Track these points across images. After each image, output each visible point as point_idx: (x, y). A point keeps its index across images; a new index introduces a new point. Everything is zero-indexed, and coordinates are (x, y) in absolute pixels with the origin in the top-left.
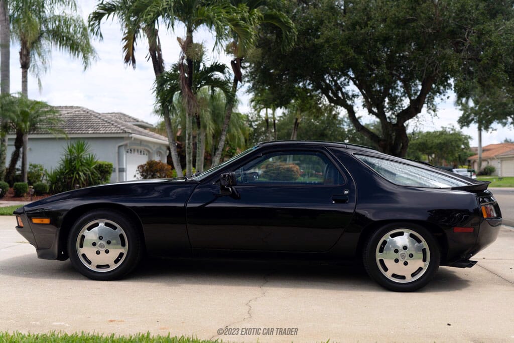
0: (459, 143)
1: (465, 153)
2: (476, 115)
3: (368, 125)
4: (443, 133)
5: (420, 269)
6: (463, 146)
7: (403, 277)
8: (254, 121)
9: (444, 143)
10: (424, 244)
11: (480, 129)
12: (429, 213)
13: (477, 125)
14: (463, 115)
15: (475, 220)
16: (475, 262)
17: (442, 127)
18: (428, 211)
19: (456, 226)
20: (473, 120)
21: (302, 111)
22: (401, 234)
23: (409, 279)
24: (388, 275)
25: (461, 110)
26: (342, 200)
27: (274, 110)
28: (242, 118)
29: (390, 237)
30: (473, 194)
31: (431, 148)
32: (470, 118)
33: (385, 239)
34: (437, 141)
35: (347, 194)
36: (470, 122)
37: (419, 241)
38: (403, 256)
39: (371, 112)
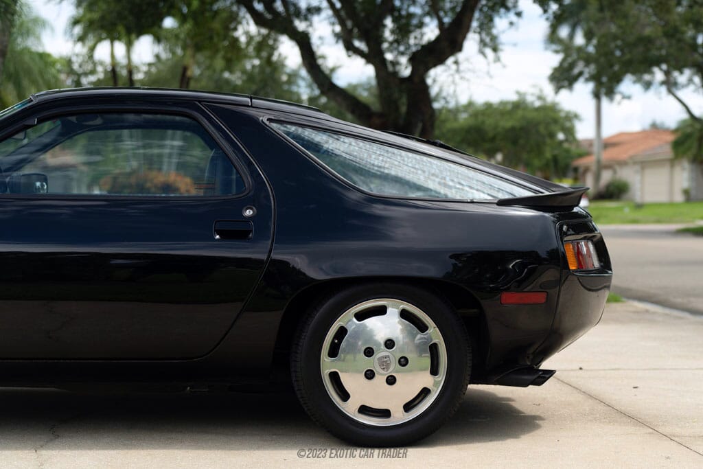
0: (553, 127)
1: (567, 151)
2: (587, 63)
3: (355, 87)
4: (519, 106)
5: (425, 392)
6: (561, 136)
7: (386, 413)
8: (86, 74)
9: (522, 129)
10: (434, 334)
11: (597, 95)
12: (453, 261)
13: (591, 86)
14: (561, 63)
15: (550, 275)
16: (550, 373)
17: (518, 93)
18: (451, 257)
19: (507, 290)
20: (581, 74)
21: (198, 48)
22: (381, 311)
23: (399, 417)
24: (350, 409)
25: (557, 52)
26: (237, 233)
27: (129, 45)
28: (53, 63)
29: (355, 320)
30: (547, 215)
31: (493, 139)
32: (576, 71)
33: (342, 324)
34: (507, 123)
35: (250, 218)
36: (575, 79)
37: (422, 328)
38: (384, 364)
39: (350, 47)
